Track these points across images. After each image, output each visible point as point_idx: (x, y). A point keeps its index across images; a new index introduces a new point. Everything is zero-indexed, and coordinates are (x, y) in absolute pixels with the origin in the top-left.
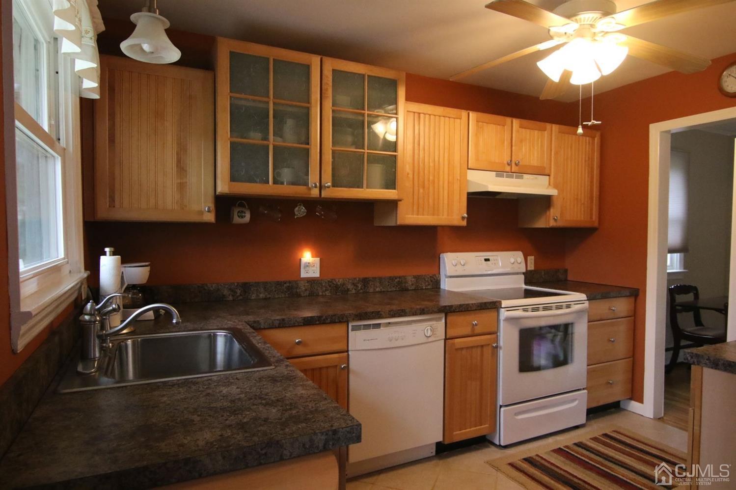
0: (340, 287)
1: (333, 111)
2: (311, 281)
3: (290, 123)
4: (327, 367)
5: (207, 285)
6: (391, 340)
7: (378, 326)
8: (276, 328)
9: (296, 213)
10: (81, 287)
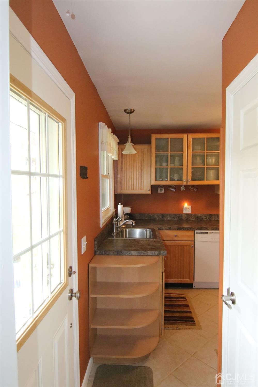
0: (199, 217)
1: (192, 153)
2: (188, 214)
3: (177, 158)
4: (186, 246)
5: (149, 214)
6: (212, 239)
7: (207, 233)
8: (168, 230)
9: (181, 189)
10: (113, 214)
